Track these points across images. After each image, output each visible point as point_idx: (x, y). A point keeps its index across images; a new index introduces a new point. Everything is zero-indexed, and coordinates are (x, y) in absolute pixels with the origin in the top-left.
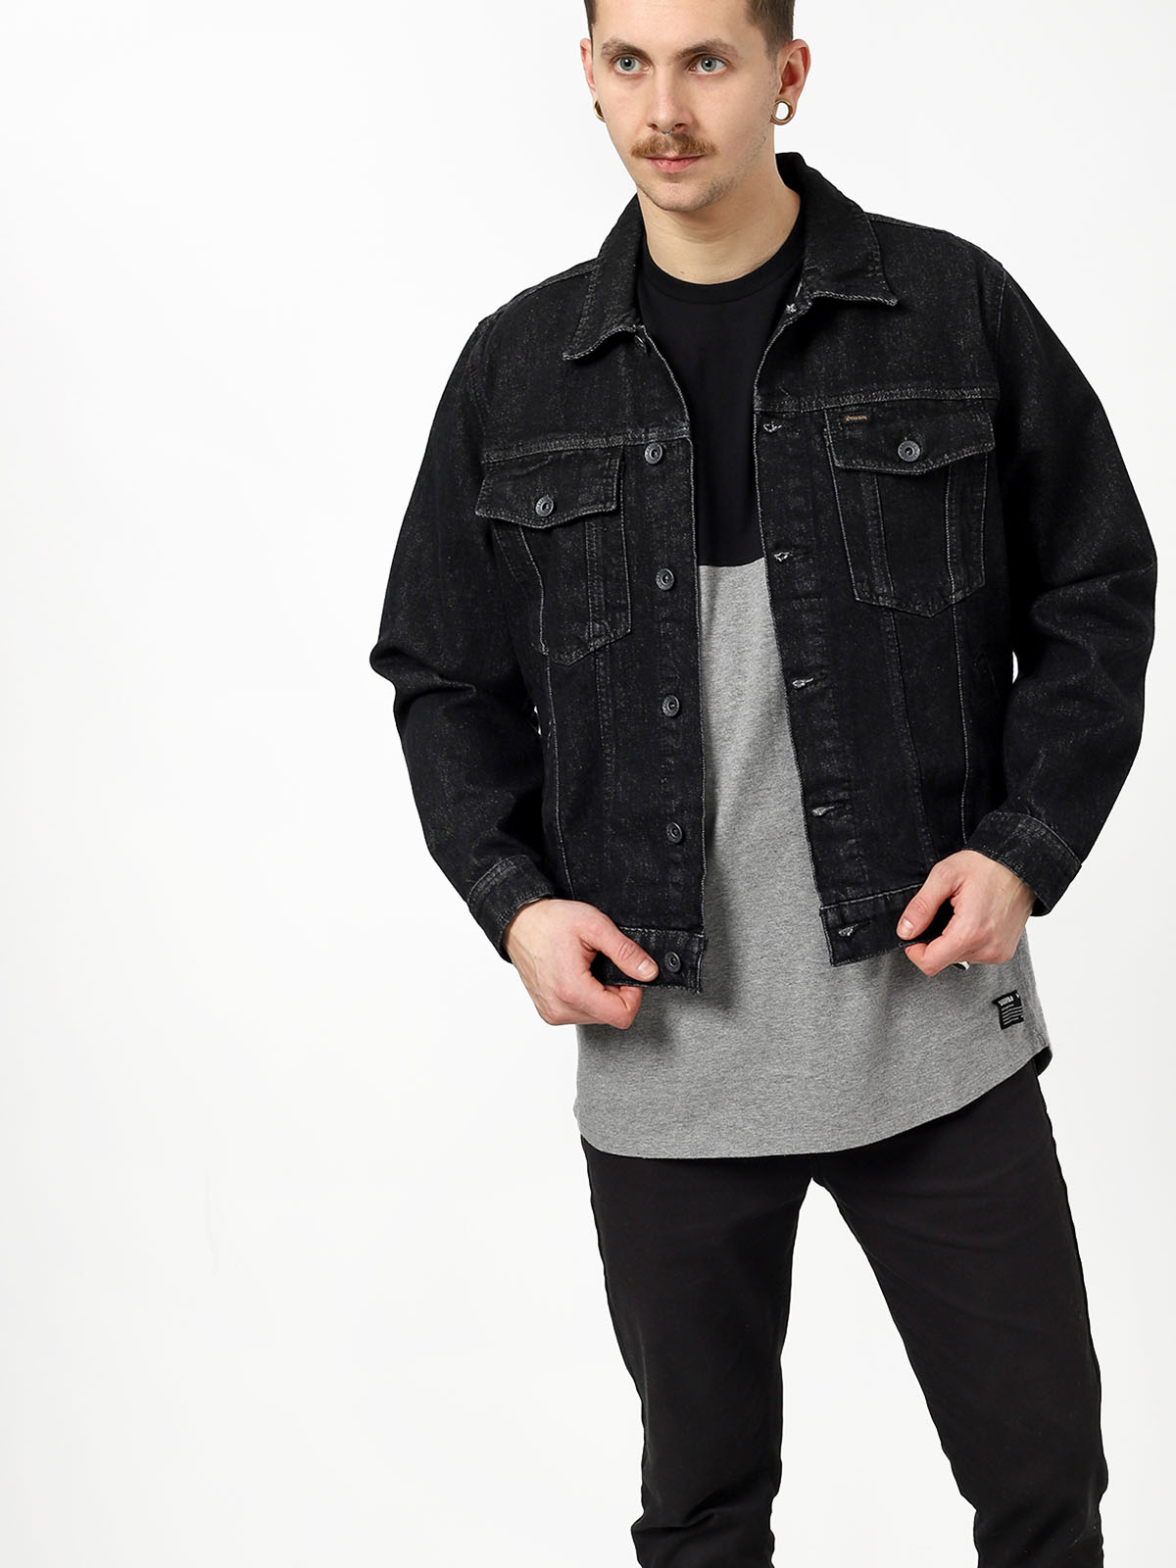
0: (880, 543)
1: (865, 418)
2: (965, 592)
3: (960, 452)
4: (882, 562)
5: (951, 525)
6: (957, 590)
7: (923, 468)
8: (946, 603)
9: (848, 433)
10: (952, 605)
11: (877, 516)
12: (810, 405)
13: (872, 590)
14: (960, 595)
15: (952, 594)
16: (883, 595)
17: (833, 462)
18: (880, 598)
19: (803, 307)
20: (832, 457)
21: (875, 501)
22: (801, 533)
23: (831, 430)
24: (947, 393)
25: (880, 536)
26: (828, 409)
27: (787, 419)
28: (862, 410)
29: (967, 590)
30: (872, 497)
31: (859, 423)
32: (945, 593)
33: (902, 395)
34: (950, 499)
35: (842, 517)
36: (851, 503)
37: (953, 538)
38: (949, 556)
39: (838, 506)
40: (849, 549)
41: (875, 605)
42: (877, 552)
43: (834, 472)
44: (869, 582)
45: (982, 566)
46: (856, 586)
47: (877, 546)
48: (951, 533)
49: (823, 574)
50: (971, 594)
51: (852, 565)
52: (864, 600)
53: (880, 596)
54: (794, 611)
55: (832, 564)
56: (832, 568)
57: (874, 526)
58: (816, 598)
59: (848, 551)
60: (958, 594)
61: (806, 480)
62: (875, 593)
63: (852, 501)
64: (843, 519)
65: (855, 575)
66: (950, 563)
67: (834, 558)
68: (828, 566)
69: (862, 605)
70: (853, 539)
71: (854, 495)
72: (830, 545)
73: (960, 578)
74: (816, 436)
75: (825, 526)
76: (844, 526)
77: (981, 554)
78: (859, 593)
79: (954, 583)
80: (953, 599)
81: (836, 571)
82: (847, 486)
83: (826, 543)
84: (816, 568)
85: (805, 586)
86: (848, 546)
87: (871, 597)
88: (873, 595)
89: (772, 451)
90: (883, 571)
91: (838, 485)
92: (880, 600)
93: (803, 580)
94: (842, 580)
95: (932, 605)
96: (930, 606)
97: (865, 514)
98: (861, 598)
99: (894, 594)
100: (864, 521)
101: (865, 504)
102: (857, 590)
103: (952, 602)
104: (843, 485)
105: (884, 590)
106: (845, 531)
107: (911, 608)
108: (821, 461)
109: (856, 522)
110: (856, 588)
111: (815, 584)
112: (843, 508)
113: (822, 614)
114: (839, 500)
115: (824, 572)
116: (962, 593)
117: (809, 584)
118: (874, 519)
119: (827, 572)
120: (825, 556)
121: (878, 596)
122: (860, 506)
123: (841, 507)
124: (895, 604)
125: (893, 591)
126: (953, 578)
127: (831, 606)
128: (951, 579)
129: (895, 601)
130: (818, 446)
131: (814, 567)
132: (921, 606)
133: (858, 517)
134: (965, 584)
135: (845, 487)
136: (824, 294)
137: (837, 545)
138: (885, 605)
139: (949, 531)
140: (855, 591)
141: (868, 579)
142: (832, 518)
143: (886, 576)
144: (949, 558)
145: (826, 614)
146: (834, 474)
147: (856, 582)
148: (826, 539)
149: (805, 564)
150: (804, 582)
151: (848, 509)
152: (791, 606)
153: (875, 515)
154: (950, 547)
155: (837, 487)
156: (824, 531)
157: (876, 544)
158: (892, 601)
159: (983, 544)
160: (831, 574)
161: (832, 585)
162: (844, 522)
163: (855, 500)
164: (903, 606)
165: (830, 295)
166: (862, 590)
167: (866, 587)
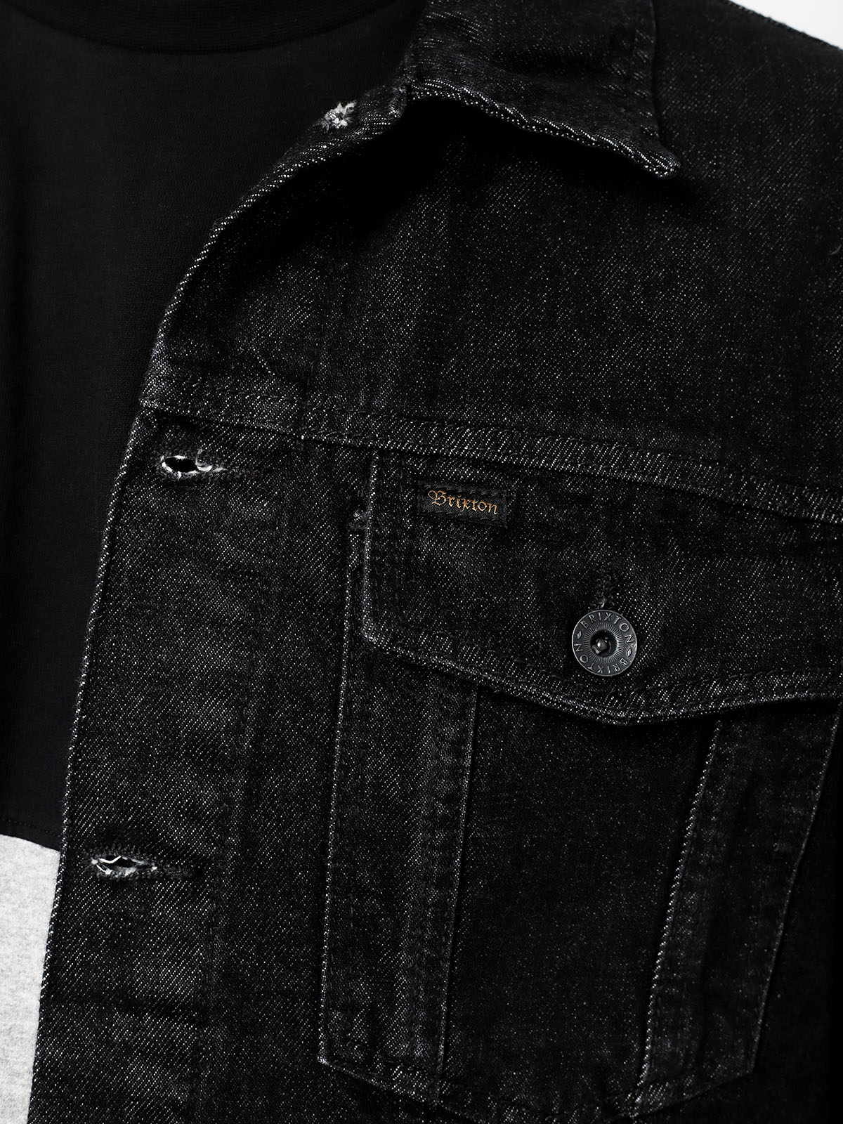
0: (441, 905)
1: (492, 508)
2: (679, 1090)
3: (759, 683)
4: (433, 964)
5: (687, 886)
6: (655, 1080)
7: (636, 707)
8: (609, 1111)
9: (426, 545)
11: (448, 823)
12: (335, 425)
13: (374, 1041)
14: (658, 1097)
15: (635, 1089)
16: (408, 1061)
17: (356, 624)
18: (398, 1072)
19: (373, 116)
20: (357, 605)
21: (456, 772)
22: (194, 815)
23: (375, 524)
24: (761, 488)
25: (444, 882)
26: (383, 452)
27: (248, 450)
28: (488, 485)
29: (689, 1081)
30: (448, 760)
31: (472, 523)
33: (624, 464)
34: (706, 809)
35: (338, 797)
36: (376, 762)
37: (683, 922)
38: (660, 976)
39: (334, 759)
40: (333, 902)
41: (377, 1089)
42: (423, 928)
43: (349, 654)
44: (372, 1016)
45: (757, 1017)
46: (328, 1019)
47: (428, 910)
48: (682, 910)
49: (233, 955)
50: (697, 1097)
51: (331, 950)
52: (343, 1067)
53: (399, 1064)
54: (110, 1044)
55: (269, 932)
56: (267, 942)
57: (432, 847)
58: (191, 1021)
59: (332, 905)
60: (656, 1093)
61: (253, 656)
62: (385, 1053)
63: (380, 756)
64: (340, 804)
65: (334, 985)
66: (656, 999)
67: (281, 916)
68: (254, 935)
69: (333, 1081)
70: (355, 875)
71: (392, 739)
72: (278, 875)
73: (674, 1045)
74: (326, 526)
75: (279, 811)
76: (337, 829)
77: (764, 983)
78: (330, 1043)
79: (652, 1057)
80: (634, 1104)
81: (278, 954)
82: (377, 708)
83: (269, 864)
84: (213, 930)
85: (165, 979)
86: (333, 892)
87: (369, 1060)
88: (377, 1056)
89: (162, 542)
90: (426, 991)
91: (352, 696)
92: (395, 1075)
93: (165, 958)
94: (288, 989)
95: (561, 1113)
96: (554, 1115)
97: (413, 806)
98: (336, 1057)
99: (444, 1067)
100: (404, 828)
101: (419, 776)
102: (326, 1030)
103: (631, 1111)
104: (368, 701)
105: (413, 1048)
106: (336, 843)
107: (489, 1111)
108: (320, 609)
109: (377, 824)
110: (326, 1026)
111: (197, 980)
112: (347, 770)
113: (197, 1075)
114: (342, 743)
115: (237, 950)
116: (668, 1090)
117: (177, 974)
118: (439, 829)
119: (247, 953)
120: (252, 901)
121: (391, 1063)
122: (404, 779)
123: (341, 767)
124: (441, 1097)
125: (446, 1057)
126: (653, 1043)
127: (231, 1057)
128: (645, 1044)
129: (444, 1088)
130: (322, 560)
131: (209, 925)
132: (523, 1112)
133: (386, 808)
134: (686, 1064)
135: (373, 708)
136: (457, 92)
137: (300, 878)
138: (408, 1095)
139: (680, 900)
140: (319, 1033)
141: (373, 1006)
142: (305, 792)
143: (432, 1007)
144: (656, 981)
145: (209, 1080)
146: (349, 662)
147: (331, 1006)
148: (271, 854)
149: (186, 909)
150: (165, 965)
151: (363, 778)
152: (103, 1028)
153: (444, 816)
154: (666, 949)
155: (348, 703)
156: (271, 824)
157: (425, 905)
158: (432, 1087)
159: (779, 954)
160: (259, 960)
161: (254, 994)
162: (340, 816)
163: (393, 756)
164: (466, 1103)
165: (474, 100)
166: (344, 1033)
167: (359, 1030)
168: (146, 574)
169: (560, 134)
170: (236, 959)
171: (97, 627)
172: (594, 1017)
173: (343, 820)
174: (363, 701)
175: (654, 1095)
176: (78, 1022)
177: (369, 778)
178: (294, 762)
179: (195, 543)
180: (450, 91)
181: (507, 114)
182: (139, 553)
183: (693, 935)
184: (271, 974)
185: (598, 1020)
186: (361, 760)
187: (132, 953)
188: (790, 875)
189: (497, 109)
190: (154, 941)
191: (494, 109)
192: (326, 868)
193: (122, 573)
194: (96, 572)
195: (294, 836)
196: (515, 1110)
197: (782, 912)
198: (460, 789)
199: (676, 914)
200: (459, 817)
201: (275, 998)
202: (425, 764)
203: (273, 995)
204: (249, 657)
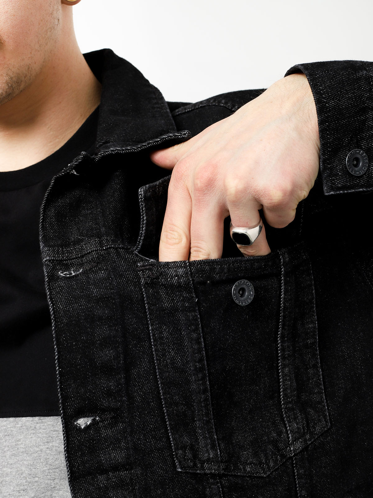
0: (206, 400)
2: (305, 441)
4: (208, 422)
5: (284, 366)
6: (295, 440)
8: (283, 456)
10: (291, 458)
11: (201, 369)
13: (195, 456)
14: (299, 445)
15: (289, 446)
16: (209, 460)
18: (205, 465)
21: (200, 351)
25: (205, 391)
29: (308, 437)
30: (196, 347)
32: (281, 445)
34: (283, 337)
35: (159, 371)
36: (170, 355)
37: (286, 380)
38: (284, 402)
39: (154, 357)
40: (167, 411)
41: (200, 474)
42: (202, 410)
43: (150, 317)
44: (192, 448)
45: (324, 406)
46: (177, 454)
47: (202, 403)
48: (284, 375)
49: (136, 441)
50: (313, 442)
51: (171, 429)
52: (187, 470)
53: (206, 462)
54: (100, 488)
55: (146, 429)
56: (147, 432)
57: (199, 380)
58: (127, 470)
59: (167, 412)
60: (297, 444)
61: (116, 328)
62: (200, 460)
63: (171, 352)
64: (160, 373)
65: (176, 441)
66: (285, 410)
67: (149, 421)
68: (141, 431)
69: (184, 476)
70: (173, 399)
71: (174, 344)
72: (144, 406)
73: (297, 424)
74: (128, 273)
75: (139, 382)
76: (161, 383)
77: (322, 393)
78: (180, 462)
79: (291, 431)
80: (291, 451)
81: (152, 436)
82: (165, 334)
83: (140, 403)
84: (126, 434)
85: (114, 458)
86: (166, 407)
87: (195, 465)
88: (197, 461)
89: (70, 295)
90: (208, 433)
91: (155, 332)
92: (205, 467)
93: (111, 450)
94: (159, 448)
95: (266, 462)
96: (263, 463)
97: (188, 368)
98: (183, 467)
99: (221, 458)
100: (187, 376)
101: (187, 356)
102: (177, 458)
103: (291, 454)
104: (161, 333)
105: (209, 454)
106: (162, 389)
107: (240, 469)
108: (135, 303)
109: (176, 378)
110: (177, 457)
111: (125, 454)
112: (160, 360)
113: (134, 489)
114: (156, 350)
115: (137, 439)
116: (301, 442)
117: (117, 454)
118: (199, 373)
119: (140, 438)
120: (137, 419)
121: (202, 463)
122: (182, 358)
123: (157, 360)
124: (223, 469)
125: (221, 454)
126: (290, 426)
127: (144, 478)
128: (287, 428)
129: (223, 466)
130: (131, 285)
131: (124, 432)
132: (253, 466)
133: (178, 371)
134: (304, 430)
135: (163, 335)
136: (109, 151)
137: (153, 405)
138: (212, 472)
139: (282, 372)
140: (175, 460)
141: (191, 444)
142: (147, 373)
143: (211, 438)
144: (283, 404)
145: (139, 489)
146: (151, 320)
147: (177, 449)
148: (140, 399)
149: (114, 430)
150: (112, 453)
151: (166, 362)
152: (96, 483)
153: (200, 367)
154: (283, 391)
155: (154, 335)
156: (137, 388)
157: (201, 402)
158: (219, 467)
159: (323, 381)
160: (146, 440)
161: (147, 453)
162: (161, 378)
163: (175, 351)
164: (231, 469)
165: (115, 151)
166: (184, 458)
167: (189, 455)
168: (69, 308)
169: (148, 146)
170: (137, 442)
171: (56, 333)
172: (265, 424)
173: (163, 379)
174: (159, 333)
175: (297, 445)
176: (85, 485)
177: (169, 361)
178: (139, 363)
179: (83, 292)
180: (107, 152)
181: (128, 150)
182: (63, 302)
183: (290, 383)
184: (151, 444)
185: (267, 424)
186: (164, 355)
187: (98, 452)
188: (317, 350)
189: (124, 150)
190: (105, 445)
191: (123, 150)
192: (161, 399)
193: (60, 310)
194: (49, 313)
195: (146, 390)
196: (249, 466)
197: (319, 365)
198: (203, 356)
199: (283, 377)
200: (205, 366)
201: (155, 452)
202: (188, 351)
203: (154, 451)
204: (115, 329)
